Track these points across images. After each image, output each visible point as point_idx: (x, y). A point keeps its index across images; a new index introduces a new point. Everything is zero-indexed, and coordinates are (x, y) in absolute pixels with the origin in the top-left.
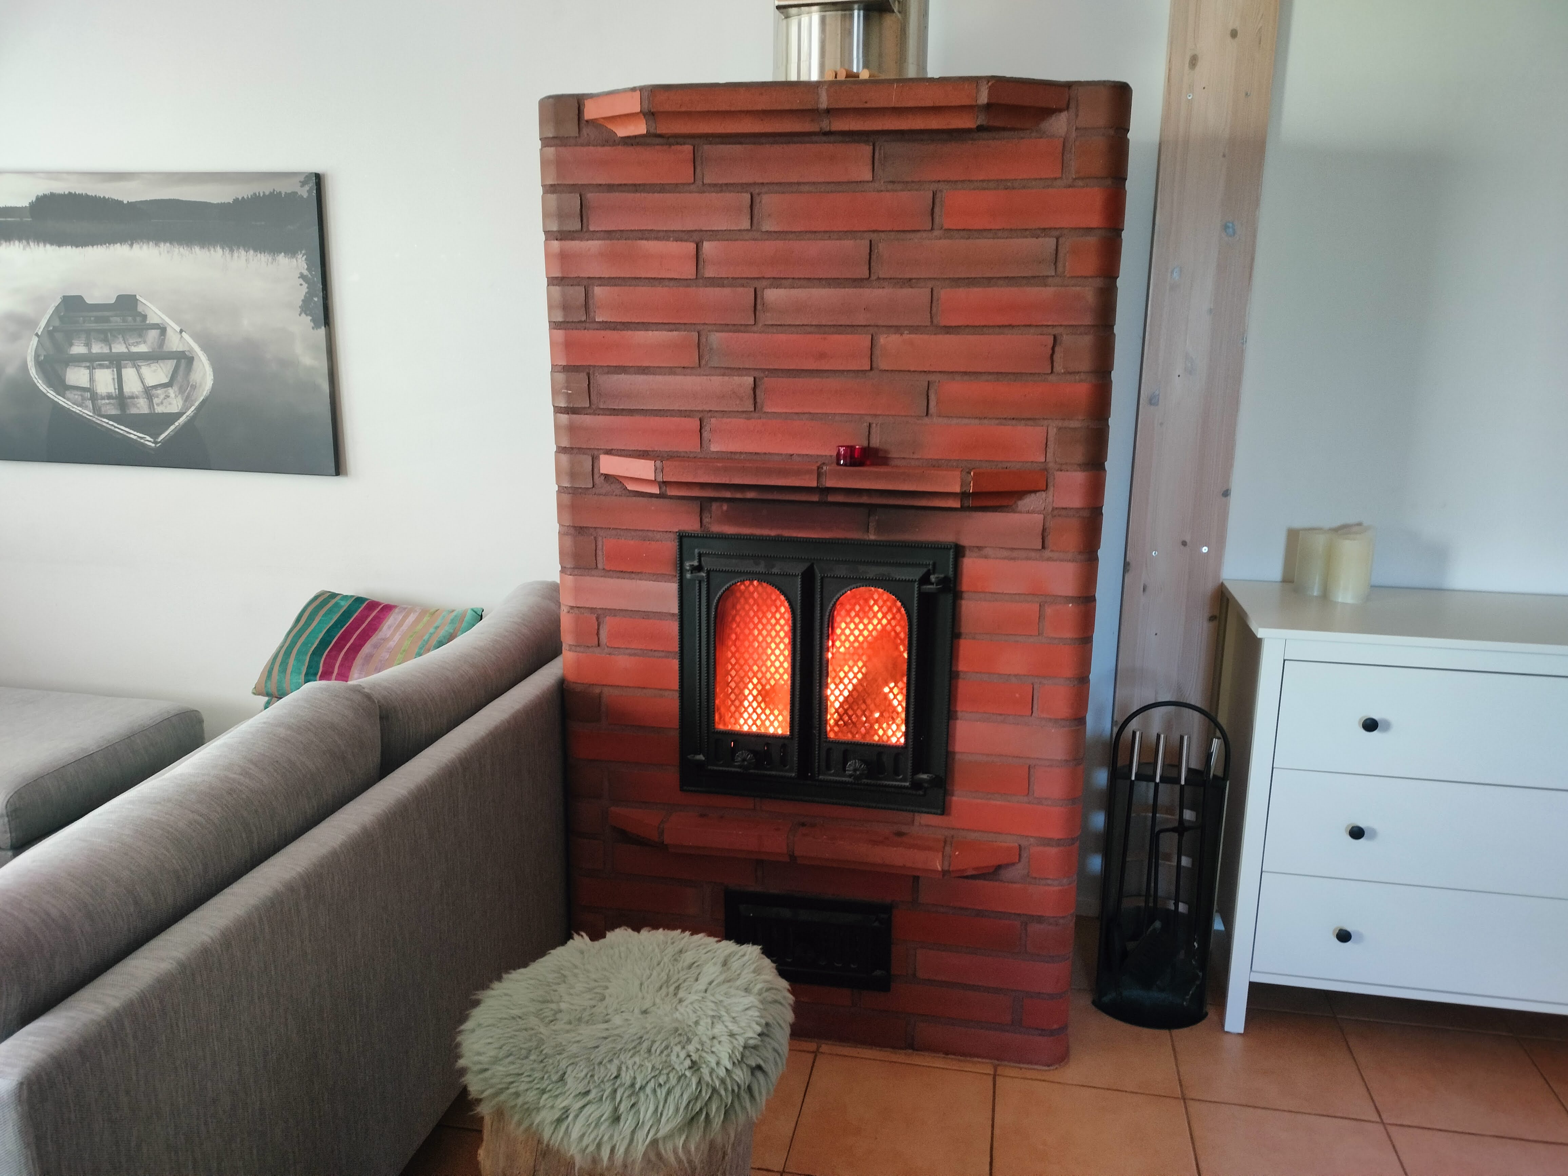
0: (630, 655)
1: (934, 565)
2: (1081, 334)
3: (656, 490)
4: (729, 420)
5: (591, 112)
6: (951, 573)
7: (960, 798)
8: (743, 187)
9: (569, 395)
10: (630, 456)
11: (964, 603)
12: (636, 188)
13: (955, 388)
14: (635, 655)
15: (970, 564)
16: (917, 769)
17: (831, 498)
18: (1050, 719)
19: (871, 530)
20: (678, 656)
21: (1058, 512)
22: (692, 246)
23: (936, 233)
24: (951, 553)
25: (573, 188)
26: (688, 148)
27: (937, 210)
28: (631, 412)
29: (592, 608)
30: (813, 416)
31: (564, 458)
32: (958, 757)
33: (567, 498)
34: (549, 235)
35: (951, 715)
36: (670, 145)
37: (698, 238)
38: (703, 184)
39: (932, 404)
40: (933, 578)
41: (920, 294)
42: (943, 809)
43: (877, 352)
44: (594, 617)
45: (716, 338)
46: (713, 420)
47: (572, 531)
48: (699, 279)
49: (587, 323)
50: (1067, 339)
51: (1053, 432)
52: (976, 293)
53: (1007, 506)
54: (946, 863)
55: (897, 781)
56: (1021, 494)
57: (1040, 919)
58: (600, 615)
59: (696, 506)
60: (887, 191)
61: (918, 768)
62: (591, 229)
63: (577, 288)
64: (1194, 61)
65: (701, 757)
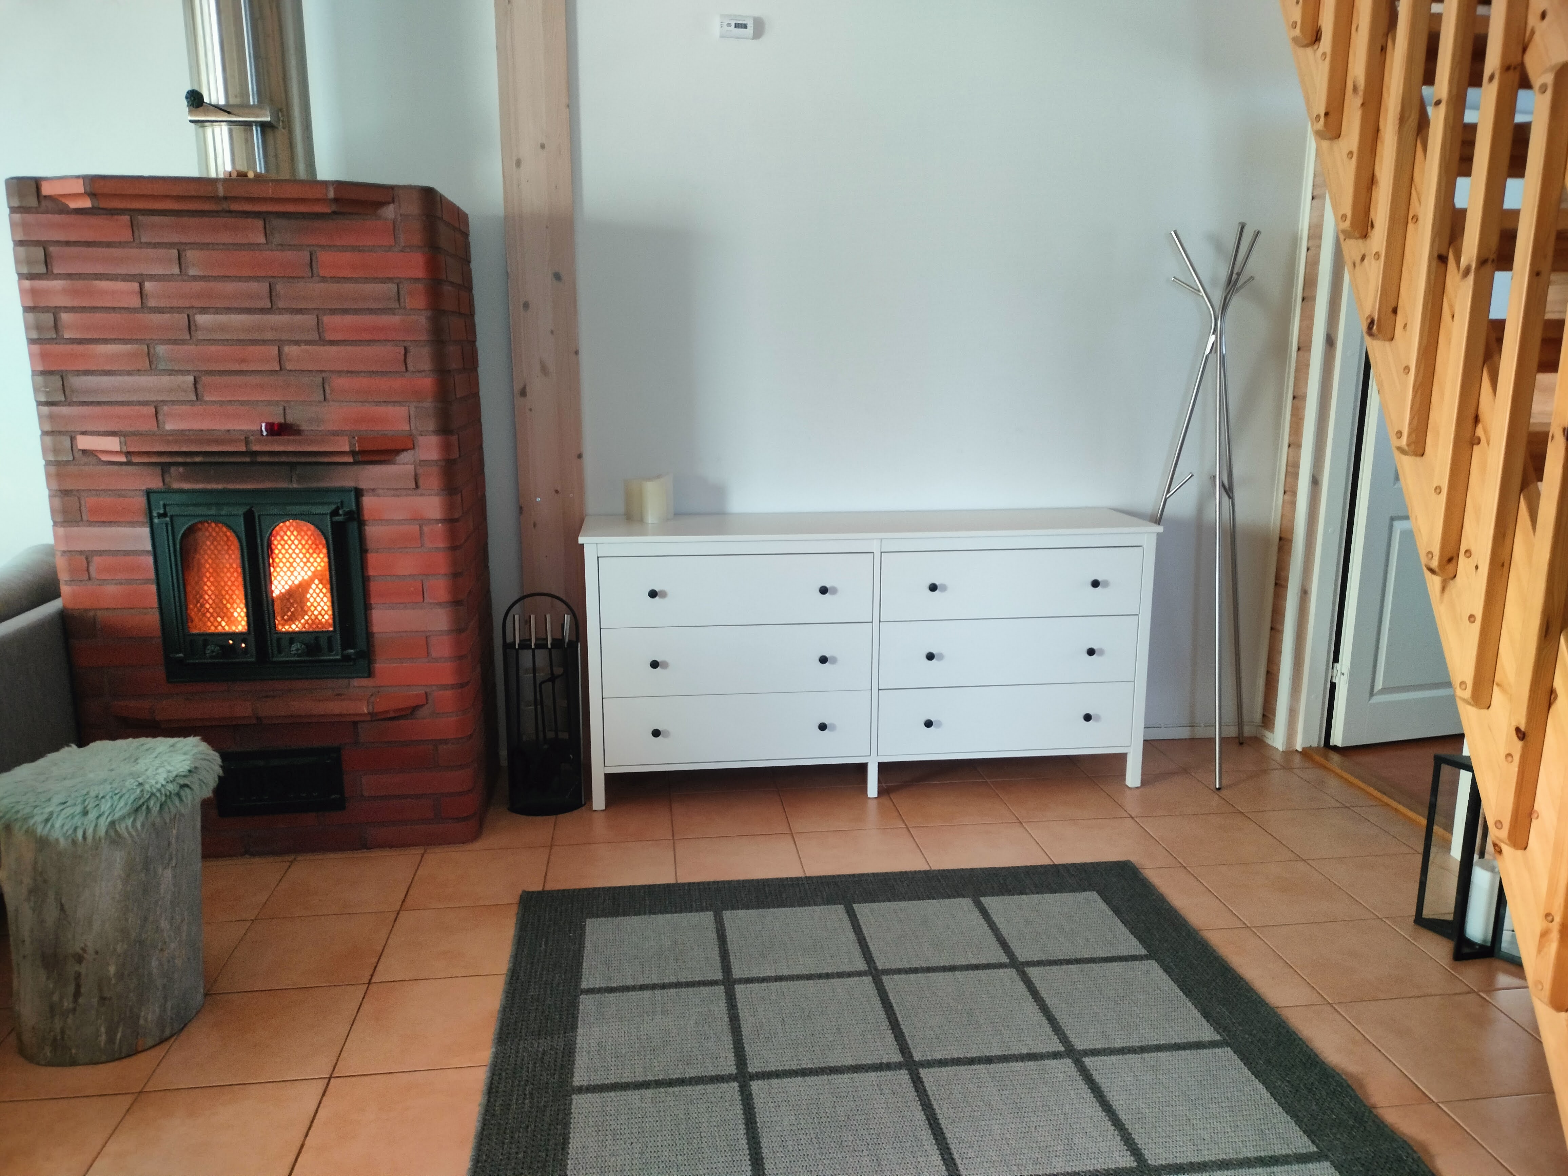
0: (116, 584)
1: (342, 503)
2: (422, 346)
3: (123, 459)
4: (177, 407)
5: (46, 190)
6: (354, 507)
7: (380, 665)
8: (171, 245)
9: (47, 392)
10: (102, 435)
11: (367, 528)
12: (88, 244)
13: (340, 382)
14: (121, 584)
15: (367, 501)
16: (344, 647)
17: (260, 459)
18: (436, 604)
19: (294, 480)
20: (155, 582)
21: (424, 463)
22: (136, 286)
23: (316, 279)
24: (353, 494)
25: (37, 243)
26: (126, 218)
27: (314, 264)
28: (99, 403)
29: (81, 551)
30: (242, 403)
31: (48, 439)
32: (376, 636)
33: (53, 469)
34: (21, 276)
35: (367, 607)
36: (112, 214)
37: (140, 280)
38: (141, 243)
39: (328, 392)
40: (341, 512)
41: (309, 320)
42: (370, 674)
43: (284, 357)
44: (83, 558)
45: (161, 349)
46: (165, 408)
47: (59, 493)
48: (144, 307)
49: (58, 339)
50: (413, 350)
51: (413, 410)
52: (349, 319)
53: (389, 460)
54: (371, 708)
55: (332, 655)
56: (398, 452)
57: (446, 741)
58: (88, 556)
59: (158, 470)
60: (278, 250)
61: (346, 645)
62: (55, 272)
63: (47, 314)
64: (518, 163)
65: (181, 655)
